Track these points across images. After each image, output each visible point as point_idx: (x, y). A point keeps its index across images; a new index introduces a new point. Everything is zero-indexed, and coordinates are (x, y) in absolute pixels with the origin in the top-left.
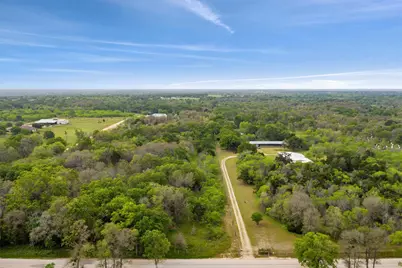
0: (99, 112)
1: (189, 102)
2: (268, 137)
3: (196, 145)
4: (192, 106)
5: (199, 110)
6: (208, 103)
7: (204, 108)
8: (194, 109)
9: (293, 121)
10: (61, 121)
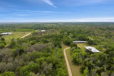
0: (24, 30)
1: (53, 26)
2: (80, 40)
3: (54, 44)
4: (53, 27)
5: (56, 29)
6: (58, 26)
7: (57, 28)
8: (54, 28)
9: (87, 33)
10: (10, 33)
